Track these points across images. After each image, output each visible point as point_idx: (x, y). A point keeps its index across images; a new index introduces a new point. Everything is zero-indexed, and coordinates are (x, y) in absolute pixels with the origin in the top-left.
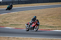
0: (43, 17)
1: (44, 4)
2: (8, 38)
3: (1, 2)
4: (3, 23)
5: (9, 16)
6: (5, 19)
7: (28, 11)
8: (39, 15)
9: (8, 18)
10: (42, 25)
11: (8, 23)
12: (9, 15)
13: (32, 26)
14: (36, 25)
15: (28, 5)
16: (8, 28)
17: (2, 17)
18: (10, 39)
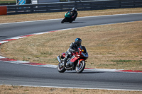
0: (132, 42)
1: (135, 9)
2: (51, 90)
3: (36, 5)
4: (39, 54)
5: (53, 39)
6: (43, 46)
7: (97, 27)
8: (123, 36)
9: (51, 43)
10: (131, 59)
11: (51, 54)
12: (55, 37)
13: (71, 61)
14: (79, 59)
15: (97, 12)
16: (51, 66)
17: (37, 41)
18: (55, 92)
